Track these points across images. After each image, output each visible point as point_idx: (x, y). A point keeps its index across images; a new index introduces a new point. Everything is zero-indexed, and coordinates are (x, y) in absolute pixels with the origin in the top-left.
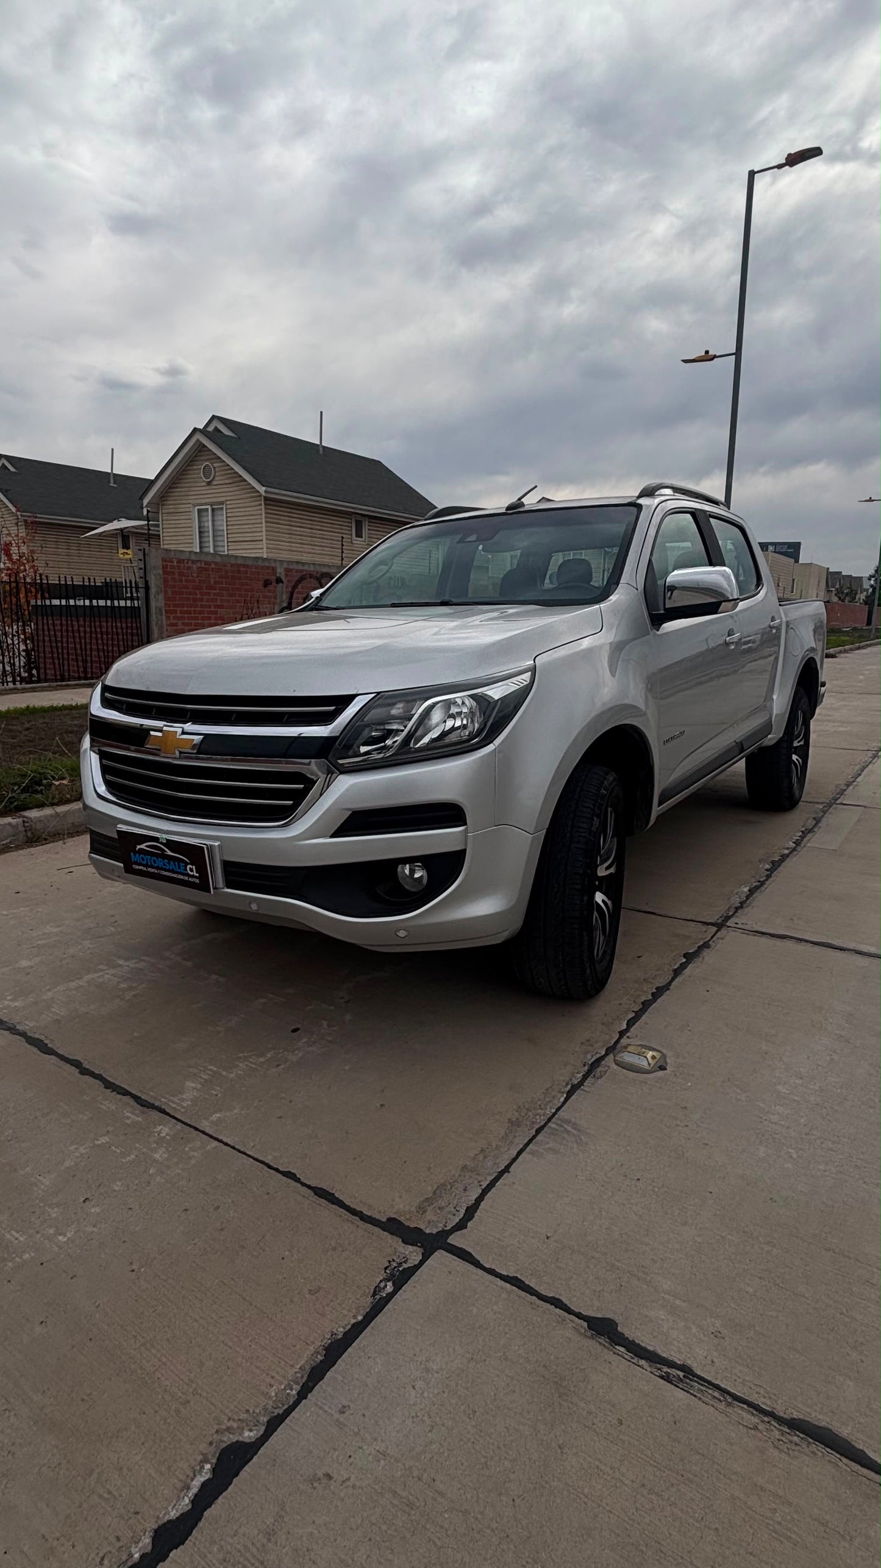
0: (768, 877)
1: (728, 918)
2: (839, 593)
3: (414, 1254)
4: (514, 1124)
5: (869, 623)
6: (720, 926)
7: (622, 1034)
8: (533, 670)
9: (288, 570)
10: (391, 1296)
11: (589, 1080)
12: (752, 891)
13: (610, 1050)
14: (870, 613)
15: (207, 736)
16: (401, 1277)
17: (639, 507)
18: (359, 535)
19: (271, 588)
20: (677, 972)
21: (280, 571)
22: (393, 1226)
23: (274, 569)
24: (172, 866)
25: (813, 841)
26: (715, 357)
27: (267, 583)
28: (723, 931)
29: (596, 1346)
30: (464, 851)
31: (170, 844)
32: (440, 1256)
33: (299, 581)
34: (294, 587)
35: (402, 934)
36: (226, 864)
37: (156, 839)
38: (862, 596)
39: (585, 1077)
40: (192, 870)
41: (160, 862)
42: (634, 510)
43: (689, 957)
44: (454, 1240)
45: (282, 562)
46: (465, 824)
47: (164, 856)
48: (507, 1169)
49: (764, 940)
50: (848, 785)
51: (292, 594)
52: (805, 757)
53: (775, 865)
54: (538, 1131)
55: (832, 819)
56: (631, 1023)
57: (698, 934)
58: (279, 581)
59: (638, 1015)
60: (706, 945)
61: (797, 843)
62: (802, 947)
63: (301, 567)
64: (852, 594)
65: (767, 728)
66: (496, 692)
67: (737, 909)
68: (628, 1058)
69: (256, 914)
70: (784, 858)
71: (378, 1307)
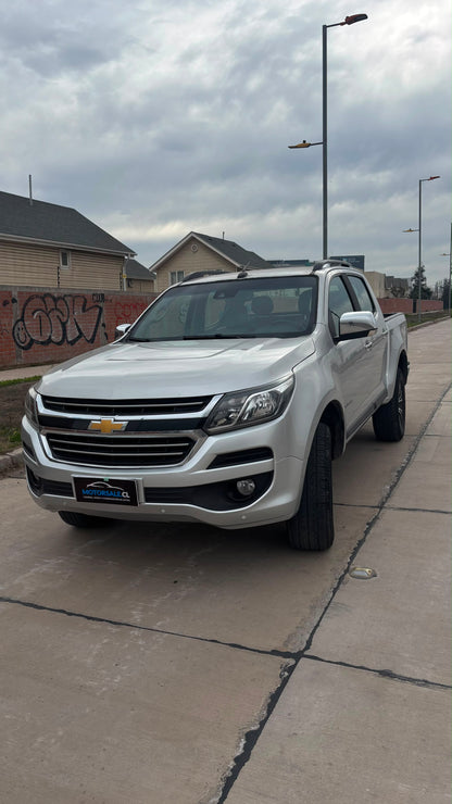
0: (398, 479)
1: (383, 503)
2: (393, 291)
3: (292, 662)
4: (313, 608)
5: (414, 311)
6: (381, 507)
7: (349, 564)
8: (294, 376)
9: (20, 293)
10: (288, 677)
11: (341, 586)
12: (392, 488)
13: (347, 571)
14: (415, 304)
15: (130, 421)
16: (291, 670)
17: (317, 277)
18: (65, 263)
19: (8, 306)
20: (366, 532)
21: (15, 294)
22: (275, 652)
23: (10, 292)
24: (111, 494)
25: (417, 458)
26: (309, 145)
27: (5, 303)
28: (383, 510)
29: (385, 679)
30: (273, 471)
31: (112, 482)
32: (303, 660)
33: (28, 300)
34: (26, 305)
35: (244, 517)
36: (146, 489)
37: (102, 480)
38: (408, 292)
39: (339, 583)
40: (126, 495)
41: (103, 493)
42: (314, 279)
43: (370, 525)
44: (306, 653)
45: (16, 287)
46: (272, 457)
47: (106, 488)
48: (318, 625)
49: (406, 512)
50: (427, 424)
51: (24, 310)
52: (404, 408)
53: (400, 473)
54: (326, 608)
55: (423, 444)
56: (352, 558)
57: (369, 513)
58: (14, 301)
59: (354, 554)
60: (377, 518)
61: (409, 460)
62: (425, 513)
63: (29, 290)
64: (402, 291)
65: (385, 393)
66: (281, 389)
67: (387, 498)
68: (356, 573)
69: (164, 515)
70: (404, 468)
71: (285, 681)
